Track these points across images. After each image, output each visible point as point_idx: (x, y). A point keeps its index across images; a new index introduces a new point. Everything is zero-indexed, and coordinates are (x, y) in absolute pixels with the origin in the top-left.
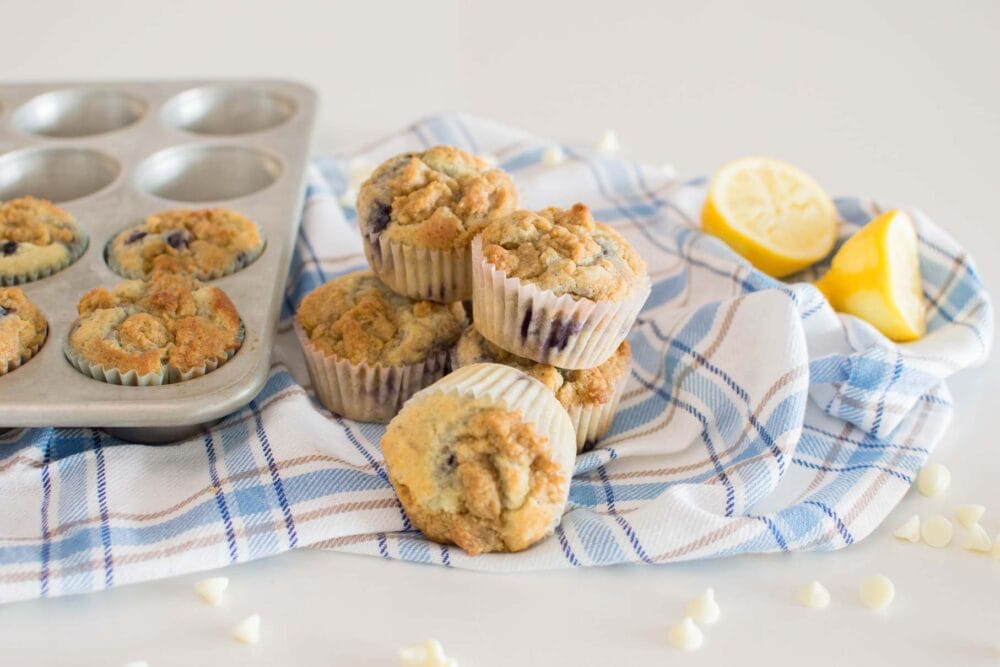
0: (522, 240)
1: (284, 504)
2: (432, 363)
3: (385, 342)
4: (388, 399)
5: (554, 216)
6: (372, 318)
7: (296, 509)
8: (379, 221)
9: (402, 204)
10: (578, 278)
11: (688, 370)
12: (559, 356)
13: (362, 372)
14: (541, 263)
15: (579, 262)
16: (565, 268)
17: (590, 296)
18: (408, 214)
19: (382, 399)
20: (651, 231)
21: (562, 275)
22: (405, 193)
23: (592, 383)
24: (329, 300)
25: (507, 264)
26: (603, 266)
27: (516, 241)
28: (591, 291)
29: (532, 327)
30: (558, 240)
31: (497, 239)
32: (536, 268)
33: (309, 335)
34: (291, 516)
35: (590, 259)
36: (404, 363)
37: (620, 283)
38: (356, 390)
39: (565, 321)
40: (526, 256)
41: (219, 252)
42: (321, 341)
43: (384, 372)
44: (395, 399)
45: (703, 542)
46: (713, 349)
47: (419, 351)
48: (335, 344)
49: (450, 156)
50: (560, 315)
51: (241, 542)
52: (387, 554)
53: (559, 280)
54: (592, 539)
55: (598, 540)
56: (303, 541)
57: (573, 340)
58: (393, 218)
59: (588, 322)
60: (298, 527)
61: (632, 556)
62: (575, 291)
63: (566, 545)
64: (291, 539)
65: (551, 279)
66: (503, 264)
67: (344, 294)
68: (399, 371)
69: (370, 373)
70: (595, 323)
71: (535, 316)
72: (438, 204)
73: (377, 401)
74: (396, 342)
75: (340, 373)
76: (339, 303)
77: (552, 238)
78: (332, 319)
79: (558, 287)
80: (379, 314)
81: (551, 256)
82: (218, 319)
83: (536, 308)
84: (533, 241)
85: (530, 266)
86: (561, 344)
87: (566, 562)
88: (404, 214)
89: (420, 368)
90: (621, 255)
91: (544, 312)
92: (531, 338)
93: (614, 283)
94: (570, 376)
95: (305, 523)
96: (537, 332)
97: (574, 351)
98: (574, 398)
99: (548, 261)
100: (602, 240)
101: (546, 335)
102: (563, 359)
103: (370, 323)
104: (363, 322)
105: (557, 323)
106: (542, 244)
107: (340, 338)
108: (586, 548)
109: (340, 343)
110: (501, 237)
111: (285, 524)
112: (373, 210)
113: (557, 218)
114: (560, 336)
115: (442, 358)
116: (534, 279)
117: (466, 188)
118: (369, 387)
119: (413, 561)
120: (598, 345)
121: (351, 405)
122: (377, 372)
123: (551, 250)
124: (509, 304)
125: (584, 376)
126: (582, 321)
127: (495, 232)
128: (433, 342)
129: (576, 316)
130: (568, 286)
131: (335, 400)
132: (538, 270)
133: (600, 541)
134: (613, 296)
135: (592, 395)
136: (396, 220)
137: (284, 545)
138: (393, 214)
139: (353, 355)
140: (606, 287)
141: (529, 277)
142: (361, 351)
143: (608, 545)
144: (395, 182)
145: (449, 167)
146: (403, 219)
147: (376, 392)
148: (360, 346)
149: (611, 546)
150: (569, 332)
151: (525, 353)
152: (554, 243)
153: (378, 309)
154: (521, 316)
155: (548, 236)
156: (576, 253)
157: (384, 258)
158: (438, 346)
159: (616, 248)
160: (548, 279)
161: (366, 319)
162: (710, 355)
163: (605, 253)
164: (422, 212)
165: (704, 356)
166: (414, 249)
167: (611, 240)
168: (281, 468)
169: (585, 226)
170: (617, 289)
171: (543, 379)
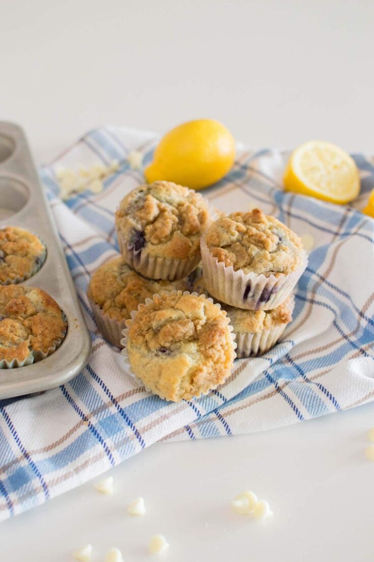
0: (233, 242)
1: (129, 424)
5: (243, 218)
6: (140, 292)
7: (140, 424)
9: (152, 231)
10: (274, 262)
11: (317, 285)
12: (264, 306)
14: (249, 256)
15: (270, 251)
16: (265, 256)
17: (282, 270)
21: (265, 261)
22: (151, 222)
23: (280, 312)
24: (108, 283)
25: (230, 259)
26: (284, 250)
27: (229, 243)
28: (282, 268)
29: (250, 294)
30: (254, 237)
32: (247, 259)
33: (102, 307)
34: (137, 430)
35: (275, 247)
37: (295, 258)
39: (270, 289)
40: (238, 251)
41: (25, 260)
42: (111, 310)
48: (121, 311)
49: (167, 190)
50: (266, 286)
51: (115, 454)
52: (194, 438)
53: (263, 265)
56: (148, 443)
57: (273, 296)
58: (147, 240)
59: (283, 286)
62: (273, 269)
63: (297, 411)
64: (141, 445)
65: (260, 266)
66: (229, 261)
67: (115, 277)
71: (253, 288)
76: (115, 285)
77: (250, 236)
78: (114, 295)
79: (263, 270)
80: (142, 288)
81: (254, 250)
82: (50, 311)
83: (253, 284)
84: (238, 241)
85: (244, 258)
86: (266, 299)
90: (288, 238)
91: (257, 285)
92: (249, 299)
93: (292, 260)
94: (268, 312)
96: (253, 296)
97: (273, 301)
98: (272, 322)
99: (254, 253)
100: (275, 230)
101: (258, 297)
102: (266, 307)
104: (135, 295)
105: (266, 289)
106: (245, 242)
108: (308, 410)
109: (124, 310)
110: (219, 242)
111: (135, 436)
112: (133, 235)
113: (245, 219)
114: (266, 296)
116: (249, 267)
123: (252, 246)
124: (236, 283)
125: (276, 310)
126: (279, 286)
127: (215, 240)
129: (276, 284)
130: (269, 267)
132: (249, 261)
133: (316, 406)
134: (293, 268)
135: (283, 319)
137: (138, 448)
138: (147, 237)
140: (289, 264)
141: (245, 266)
143: (320, 407)
144: (142, 214)
149: (322, 407)
150: (271, 293)
151: (246, 307)
152: (253, 241)
153: (141, 286)
154: (244, 289)
155: (247, 236)
156: (268, 246)
159: (284, 234)
160: (257, 266)
162: (327, 277)
163: (280, 239)
165: (323, 277)
167: (280, 229)
168: (119, 400)
169: (263, 222)
170: (295, 263)
171: (256, 316)
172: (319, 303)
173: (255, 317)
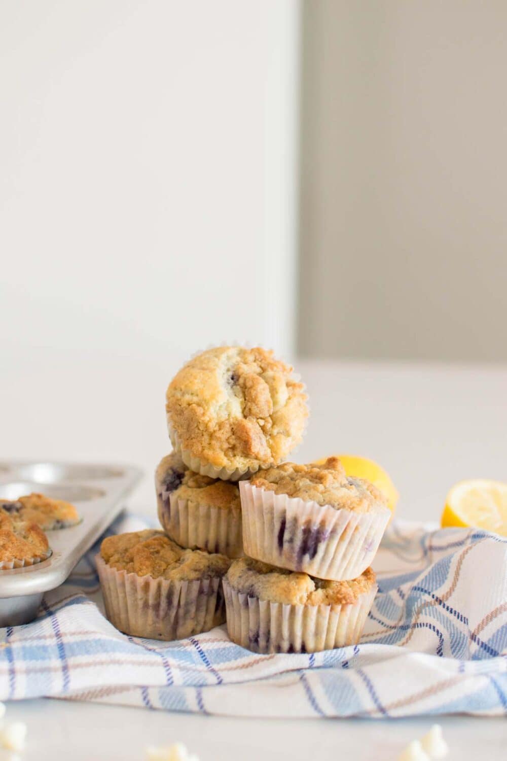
0: (284, 477)
1: (63, 657)
2: (206, 582)
3: (168, 564)
4: (167, 615)
5: (311, 466)
6: (159, 548)
8: (172, 483)
10: (326, 495)
11: (428, 605)
12: (310, 564)
13: (147, 586)
14: (296, 487)
15: (327, 486)
16: (315, 489)
18: (197, 482)
19: (162, 613)
21: (313, 492)
23: (340, 590)
24: (126, 540)
26: (348, 490)
27: (277, 480)
28: (336, 502)
29: (287, 536)
30: (311, 474)
32: (292, 488)
33: (107, 562)
34: (67, 664)
35: (338, 486)
36: (182, 579)
37: (361, 500)
38: (140, 603)
39: (315, 528)
40: (284, 484)
42: (116, 563)
43: (165, 584)
44: (173, 613)
45: (431, 691)
46: (449, 594)
47: (196, 570)
48: (127, 566)
50: (309, 523)
53: (309, 496)
57: (322, 547)
59: (334, 531)
60: (72, 673)
61: (369, 702)
65: (303, 495)
67: (139, 537)
68: (178, 585)
69: (153, 585)
70: (340, 532)
71: (288, 525)
73: (157, 616)
74: (178, 564)
75: (128, 587)
76: (133, 541)
77: (306, 474)
78: (126, 550)
80: (166, 547)
81: (304, 482)
82: (30, 539)
83: (289, 516)
84: (291, 476)
85: (286, 488)
86: (312, 551)
88: (194, 481)
89: (196, 586)
90: (365, 487)
91: (295, 520)
92: (286, 546)
93: (356, 500)
94: (321, 583)
95: (78, 670)
96: (291, 541)
97: (323, 559)
98: (323, 600)
99: (301, 485)
101: (299, 541)
102: (314, 567)
103: (158, 552)
105: (307, 531)
106: (297, 477)
107: (132, 560)
109: (131, 564)
111: (61, 670)
112: (168, 474)
114: (311, 543)
115: (216, 582)
116: (291, 494)
118: (151, 601)
120: (344, 556)
121: (138, 620)
122: (159, 586)
123: (304, 479)
124: (267, 517)
125: (333, 585)
126: (329, 528)
128: (209, 567)
129: (323, 523)
131: (123, 616)
132: (294, 490)
134: (355, 509)
135: (340, 597)
136: (185, 483)
138: (185, 480)
139: (140, 570)
140: (349, 502)
142: (147, 567)
146: (192, 484)
147: (157, 607)
148: (148, 563)
150: (318, 540)
151: (282, 562)
152: (308, 476)
153: (165, 543)
154: (277, 527)
155: (303, 473)
156: (326, 481)
157: (172, 513)
158: (213, 571)
159: (361, 484)
160: (300, 495)
161: (154, 548)
162: (447, 599)
163: (351, 485)
165: (441, 599)
166: (198, 506)
167: (357, 480)
168: (66, 635)
169: (336, 471)
170: (358, 505)
171: (297, 580)
172: (421, 625)
173: (296, 582)
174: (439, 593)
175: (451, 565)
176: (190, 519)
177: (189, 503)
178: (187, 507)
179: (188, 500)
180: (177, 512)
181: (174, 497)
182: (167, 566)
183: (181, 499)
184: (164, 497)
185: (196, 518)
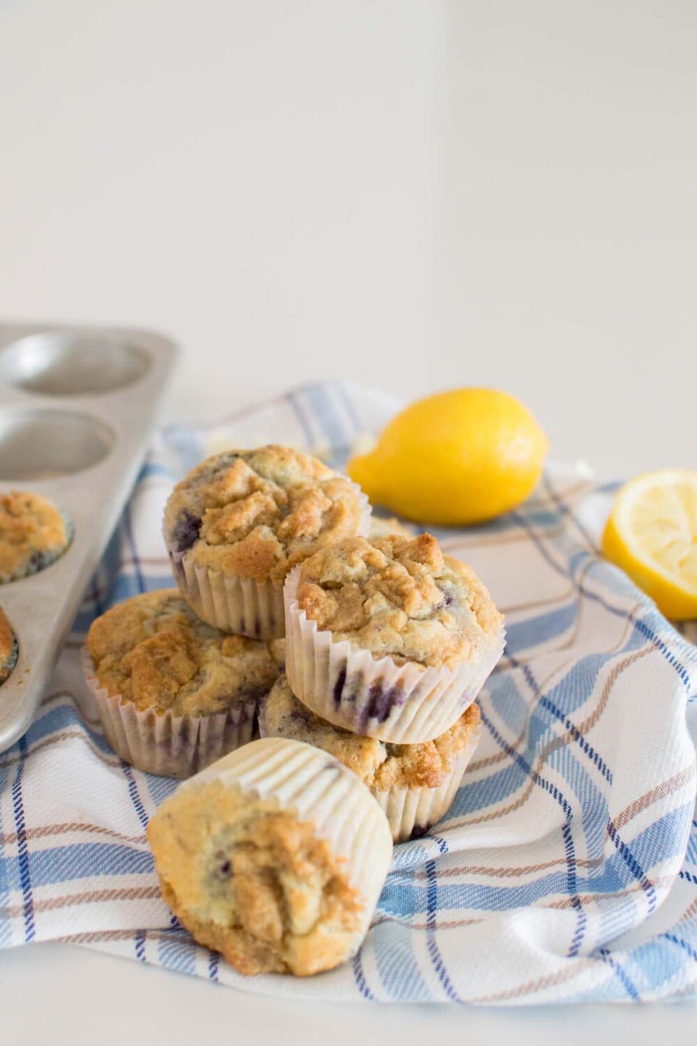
0: (346, 579)
1: (26, 885)
2: (236, 714)
3: (182, 685)
4: (182, 752)
5: (394, 548)
6: (169, 653)
7: (40, 893)
8: (185, 536)
9: (214, 518)
10: (407, 636)
11: (558, 743)
12: (380, 729)
13: (150, 720)
14: (364, 612)
15: (412, 614)
16: (393, 621)
17: (421, 659)
18: (218, 531)
19: (175, 753)
20: (548, 544)
21: (388, 630)
22: (220, 505)
23: (422, 761)
24: (125, 624)
25: (321, 610)
26: (442, 622)
27: (339, 580)
28: (421, 654)
29: (346, 693)
30: (390, 582)
31: (317, 576)
32: (357, 618)
33: (96, 666)
34: (31, 901)
35: (427, 610)
36: (201, 713)
37: (460, 644)
38: (144, 739)
39: (386, 689)
40: (348, 601)
41: (10, 550)
42: (109, 674)
43: (177, 722)
44: (190, 753)
46: (591, 722)
47: (219, 699)
48: (122, 682)
49: (282, 459)
50: (379, 682)
52: (144, 959)
53: (383, 637)
54: (393, 971)
55: (399, 974)
56: (42, 934)
57: (396, 712)
58: (201, 535)
59: (416, 691)
60: (38, 917)
61: (441, 996)
62: (402, 651)
63: (360, 976)
64: (27, 932)
65: (373, 635)
66: (317, 611)
67: (143, 617)
68: (194, 722)
69: (160, 721)
70: (425, 693)
71: (349, 679)
72: (257, 521)
73: (169, 753)
74: (195, 685)
75: (125, 719)
76: (135, 629)
77: (384, 579)
78: (124, 648)
79: (380, 646)
80: (179, 649)
81: (378, 604)
83: (351, 670)
84: (360, 581)
85: (350, 614)
86: (382, 714)
87: (360, 996)
88: (214, 532)
89: (221, 720)
90: (468, 605)
91: (360, 675)
92: (345, 704)
93: (452, 644)
94: (395, 751)
95: (47, 913)
96: (353, 698)
97: (399, 723)
99: (373, 610)
100: (448, 584)
101: (363, 701)
102: (383, 733)
103: (167, 659)
104: (158, 657)
105: (377, 690)
106: (369, 587)
107: (128, 675)
108: (385, 982)
109: (128, 681)
110: (322, 573)
111: (23, 911)
112: (180, 522)
113: (398, 550)
114: (381, 705)
115: (250, 709)
116: (353, 633)
117: (295, 503)
118: (158, 737)
119: (175, 971)
120: (430, 717)
121: (141, 754)
122: (169, 720)
123: (379, 596)
124: (319, 662)
125: (414, 751)
126: (408, 690)
127: (315, 566)
128: (240, 689)
129: (400, 683)
130: (395, 644)
131: (121, 746)
132: (359, 621)
133: (402, 977)
134: (450, 661)
135: (420, 776)
136: (205, 537)
137: (17, 937)
138: (204, 529)
139: (141, 698)
140: (441, 649)
141: (346, 630)
142: (150, 694)
143: (411, 982)
144: (211, 490)
145: (280, 473)
146: (212, 537)
147: (167, 743)
148: (150, 687)
149: (415, 983)
150: (393, 699)
151: (338, 721)
152: (384, 588)
153: (179, 643)
154: (334, 678)
155: (379, 576)
156: (409, 602)
157: (189, 582)
158: (245, 693)
159: (463, 596)
160: (369, 634)
161: (162, 653)
162: (587, 730)
163: (449, 601)
164: (236, 530)
165: (579, 730)
166: (222, 576)
167: (460, 584)
168: (31, 837)
169: (430, 563)
170: (456, 652)
171: (360, 753)
172: (544, 784)
173: (358, 756)
174: (577, 717)
175: (598, 677)
176: (215, 594)
177: (210, 573)
178: (207, 576)
179: (208, 567)
180: (195, 580)
181: (189, 560)
182: (179, 689)
183: (198, 568)
184: (177, 560)
185: (223, 590)
